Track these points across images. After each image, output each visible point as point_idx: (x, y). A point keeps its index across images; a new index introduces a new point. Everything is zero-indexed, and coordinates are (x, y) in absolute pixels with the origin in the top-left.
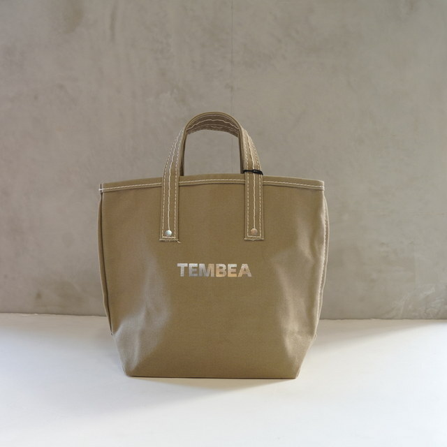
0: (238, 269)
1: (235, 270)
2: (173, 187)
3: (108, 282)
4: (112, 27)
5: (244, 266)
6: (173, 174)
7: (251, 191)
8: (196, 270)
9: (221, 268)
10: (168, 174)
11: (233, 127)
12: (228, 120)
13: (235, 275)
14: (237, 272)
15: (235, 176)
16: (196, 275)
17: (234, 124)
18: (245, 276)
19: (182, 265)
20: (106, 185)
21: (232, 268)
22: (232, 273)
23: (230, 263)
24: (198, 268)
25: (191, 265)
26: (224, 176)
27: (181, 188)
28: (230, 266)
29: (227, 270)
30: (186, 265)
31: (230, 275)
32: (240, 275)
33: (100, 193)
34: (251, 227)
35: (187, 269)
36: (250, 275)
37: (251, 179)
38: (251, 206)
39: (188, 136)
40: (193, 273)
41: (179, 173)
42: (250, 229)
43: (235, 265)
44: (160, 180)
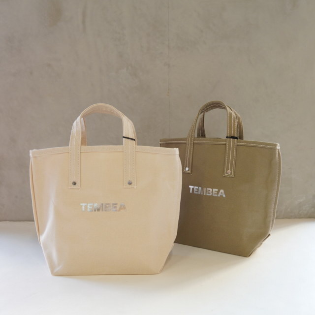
0: (218, 192)
1: (216, 193)
2: (191, 144)
4: (84, 22)
5: (222, 191)
7: (229, 149)
9: (209, 190)
13: (216, 195)
14: (218, 194)
16: (197, 193)
18: (222, 196)
19: (191, 187)
24: (198, 189)
25: (196, 187)
27: (195, 145)
28: (214, 190)
29: (212, 192)
30: (193, 187)
31: (214, 195)
32: (219, 196)
34: (227, 169)
35: (193, 189)
36: (224, 196)
37: (230, 142)
38: (229, 158)
40: (196, 191)
42: (227, 170)
43: (217, 190)
44: (185, 139)
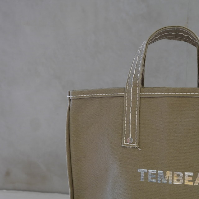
0: (195, 177)
1: (191, 179)
2: (134, 98)
3: (74, 179)
6: (135, 86)
8: (154, 176)
9: (178, 175)
10: (130, 86)
11: (192, 40)
12: (187, 34)
13: (191, 183)
14: (194, 181)
15: (193, 90)
16: (154, 180)
17: (193, 37)
19: (143, 171)
20: (74, 93)
21: (189, 176)
22: (189, 181)
23: (187, 172)
24: (156, 174)
25: (151, 171)
26: (182, 90)
27: (142, 99)
28: (187, 174)
29: (184, 178)
30: (146, 171)
31: (187, 183)
33: (68, 99)
35: (146, 174)
39: (149, 46)
40: (152, 178)
41: (140, 85)
43: (192, 174)
44: (123, 90)
